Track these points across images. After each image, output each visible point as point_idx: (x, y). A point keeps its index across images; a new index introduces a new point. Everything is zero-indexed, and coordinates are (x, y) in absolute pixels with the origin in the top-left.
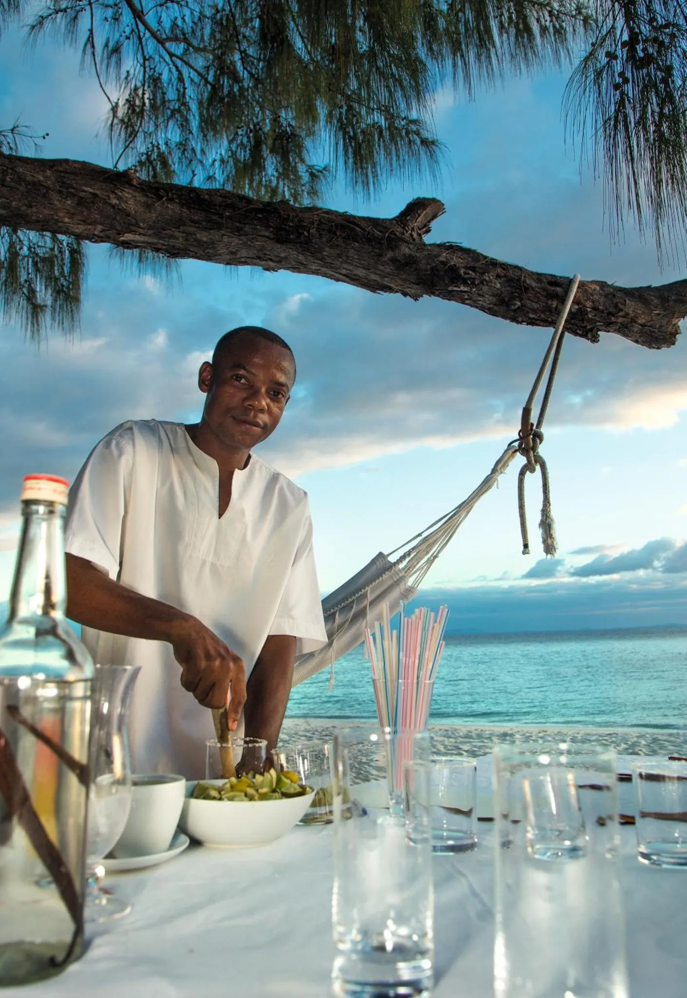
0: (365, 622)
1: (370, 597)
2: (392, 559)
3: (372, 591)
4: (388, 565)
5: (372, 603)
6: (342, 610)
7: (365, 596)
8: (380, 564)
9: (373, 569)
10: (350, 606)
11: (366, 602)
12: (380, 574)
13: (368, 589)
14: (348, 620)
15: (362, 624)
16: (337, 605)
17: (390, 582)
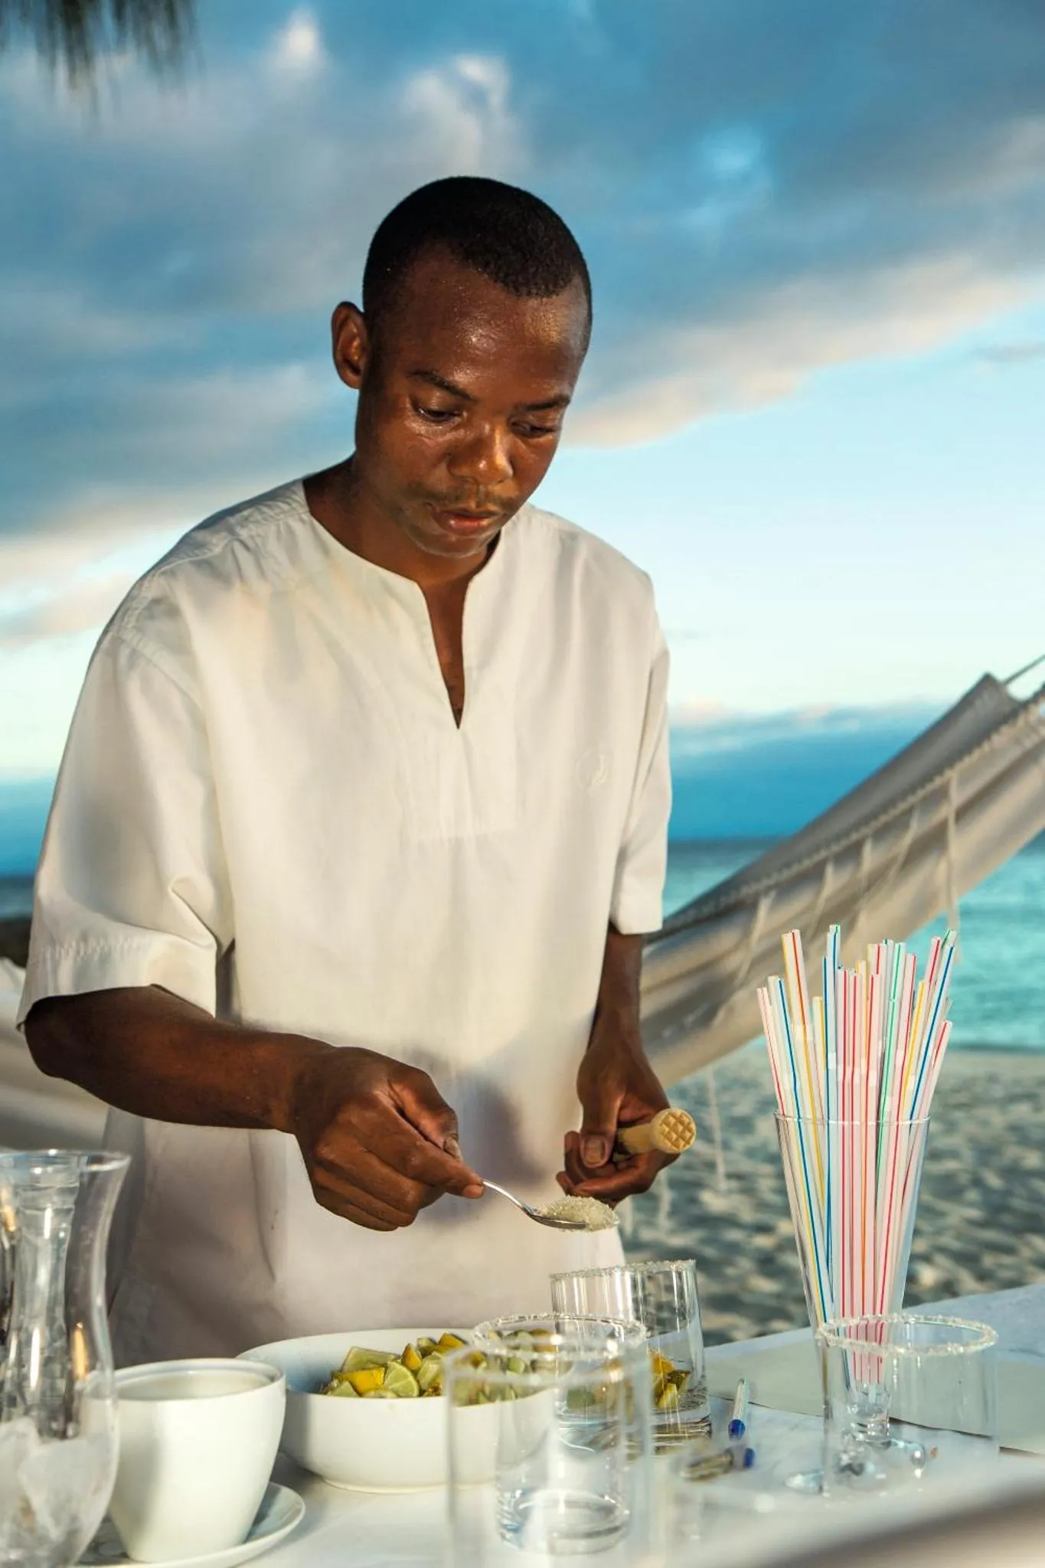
0: (942, 867)
1: (958, 796)
2: (1022, 690)
3: (964, 781)
4: (1007, 709)
5: (965, 812)
6: (879, 835)
7: (942, 794)
8: (986, 705)
9: (967, 723)
10: (900, 823)
11: (946, 811)
12: (983, 734)
13: (952, 775)
14: (894, 860)
15: (936, 870)
16: (865, 821)
17: (1015, 753)
